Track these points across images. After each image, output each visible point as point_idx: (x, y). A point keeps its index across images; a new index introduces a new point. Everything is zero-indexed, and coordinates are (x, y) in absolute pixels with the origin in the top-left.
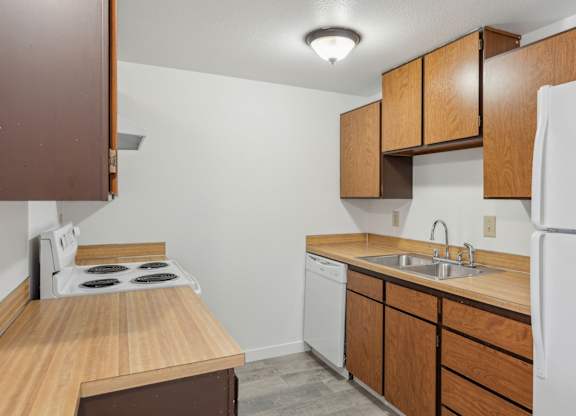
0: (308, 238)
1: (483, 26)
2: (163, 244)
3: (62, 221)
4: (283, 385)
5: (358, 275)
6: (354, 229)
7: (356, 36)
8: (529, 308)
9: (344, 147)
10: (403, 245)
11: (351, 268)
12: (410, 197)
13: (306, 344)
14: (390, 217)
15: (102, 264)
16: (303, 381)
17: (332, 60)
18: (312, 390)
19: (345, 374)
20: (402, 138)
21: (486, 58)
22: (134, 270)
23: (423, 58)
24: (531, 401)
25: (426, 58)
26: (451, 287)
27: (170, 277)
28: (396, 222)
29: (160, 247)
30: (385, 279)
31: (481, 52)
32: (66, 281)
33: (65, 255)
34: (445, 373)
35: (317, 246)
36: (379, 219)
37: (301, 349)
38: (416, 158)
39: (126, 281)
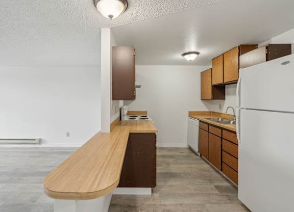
0: (189, 112)
1: (240, 44)
2: (147, 112)
3: (124, 105)
4: (179, 154)
5: (202, 124)
6: (206, 110)
7: (198, 53)
8: (236, 130)
9: (202, 83)
10: (223, 115)
11: (200, 121)
12: (225, 99)
13: (189, 145)
14: (218, 106)
15: (133, 115)
16: (185, 154)
17: (191, 60)
18: (188, 157)
19: (199, 154)
20: (218, 81)
21: (241, 54)
22: (139, 117)
23: (223, 54)
24: (238, 156)
25: (224, 55)
26: (230, 128)
27: (147, 119)
28: (220, 108)
29: (146, 113)
30: (209, 124)
31: (239, 53)
32: (126, 118)
33: (126, 112)
34: (223, 152)
35: (192, 115)
36: (215, 107)
37: (187, 146)
38: (226, 86)
39: (137, 119)
